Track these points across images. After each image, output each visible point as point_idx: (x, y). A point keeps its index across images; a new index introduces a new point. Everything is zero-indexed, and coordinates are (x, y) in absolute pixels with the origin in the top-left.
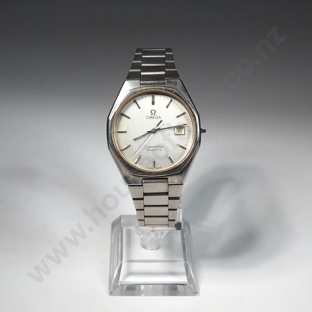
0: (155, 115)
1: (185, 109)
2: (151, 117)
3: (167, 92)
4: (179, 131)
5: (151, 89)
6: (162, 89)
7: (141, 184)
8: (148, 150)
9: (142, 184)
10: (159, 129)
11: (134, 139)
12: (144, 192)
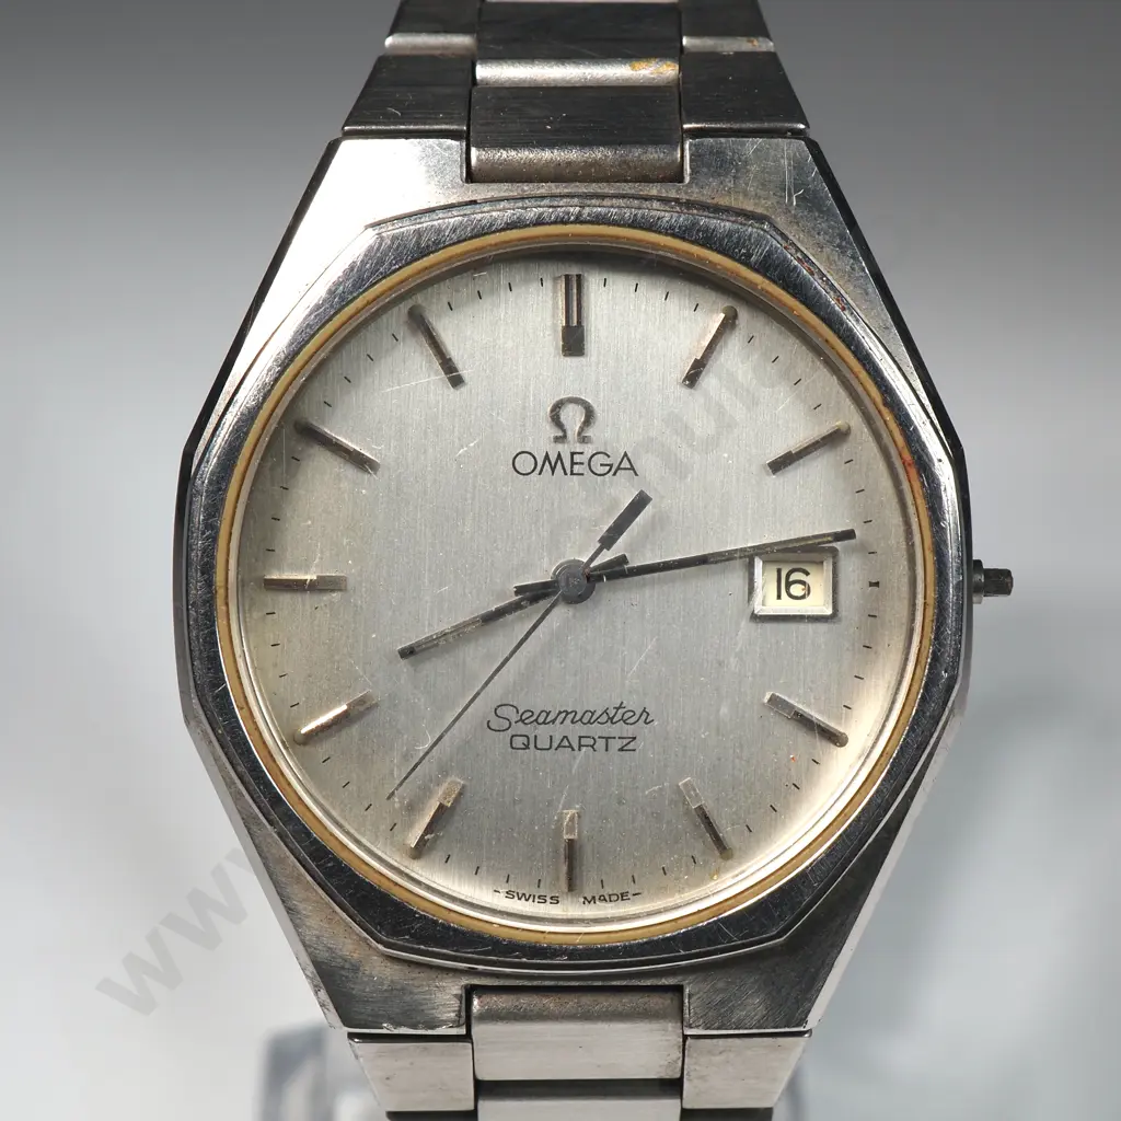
0: (583, 439)
1: (847, 403)
2: (552, 463)
3: (696, 250)
4: (789, 584)
5: (563, 222)
6: (650, 227)
7: (454, 1031)
8: (519, 742)
9: (463, 1031)
10: (618, 571)
11: (408, 653)
12: (484, 1076)
